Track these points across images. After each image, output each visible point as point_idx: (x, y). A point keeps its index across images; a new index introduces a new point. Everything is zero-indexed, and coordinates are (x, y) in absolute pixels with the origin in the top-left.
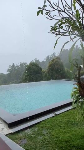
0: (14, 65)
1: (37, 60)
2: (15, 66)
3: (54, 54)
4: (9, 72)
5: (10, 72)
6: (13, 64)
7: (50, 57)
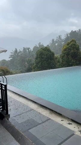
0: (16, 51)
1: (41, 44)
2: (18, 51)
3: (60, 36)
4: (11, 58)
5: (13, 58)
6: (16, 49)
7: (55, 40)
